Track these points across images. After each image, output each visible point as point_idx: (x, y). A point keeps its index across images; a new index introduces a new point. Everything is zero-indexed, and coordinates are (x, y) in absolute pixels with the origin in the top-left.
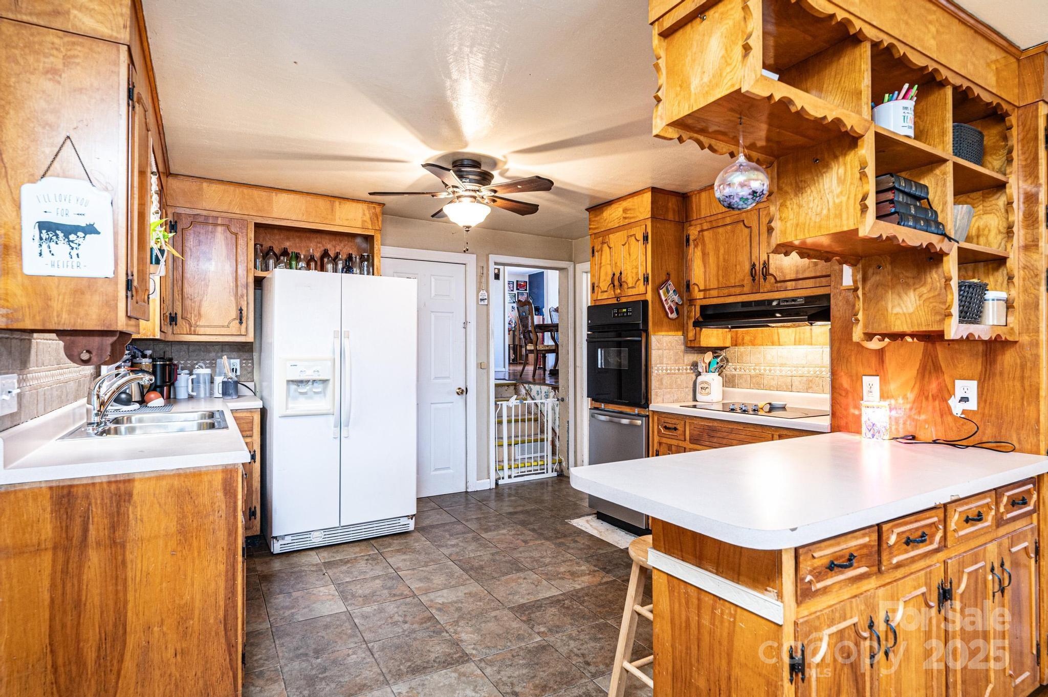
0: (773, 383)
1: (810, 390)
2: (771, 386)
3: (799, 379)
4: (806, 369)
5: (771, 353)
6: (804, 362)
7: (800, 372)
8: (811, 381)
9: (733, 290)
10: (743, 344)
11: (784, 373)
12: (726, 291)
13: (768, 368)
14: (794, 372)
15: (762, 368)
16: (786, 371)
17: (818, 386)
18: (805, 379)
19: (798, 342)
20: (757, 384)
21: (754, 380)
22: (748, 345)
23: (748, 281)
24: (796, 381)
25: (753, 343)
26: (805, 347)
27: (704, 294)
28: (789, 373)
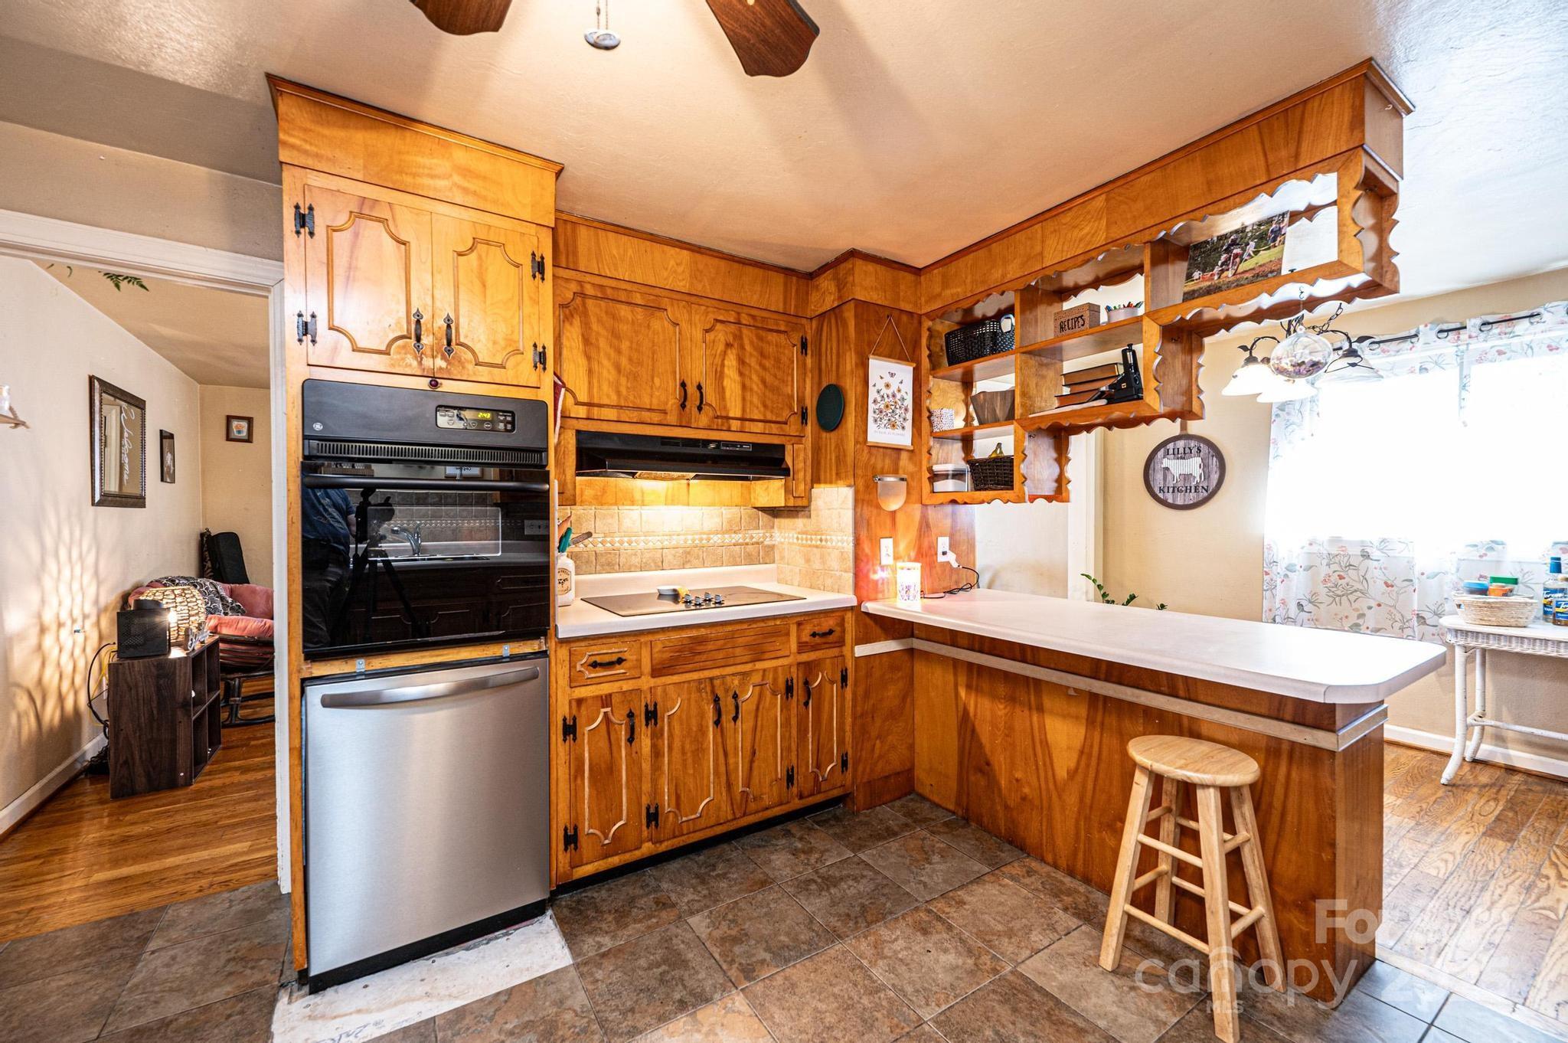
0: (635, 560)
1: (688, 566)
2: (630, 566)
3: (673, 551)
4: (682, 537)
5: (631, 516)
6: (679, 529)
7: (674, 542)
8: (689, 553)
9: (646, 416)
10: (582, 503)
11: (651, 545)
12: (634, 416)
13: (626, 539)
14: (666, 543)
15: (617, 539)
16: (654, 542)
17: (698, 557)
18: (681, 551)
19: (671, 500)
20: (609, 564)
21: (603, 560)
22: (590, 504)
23: (672, 403)
24: (669, 556)
25: (600, 500)
26: (680, 508)
27: (588, 411)
28: (659, 545)
